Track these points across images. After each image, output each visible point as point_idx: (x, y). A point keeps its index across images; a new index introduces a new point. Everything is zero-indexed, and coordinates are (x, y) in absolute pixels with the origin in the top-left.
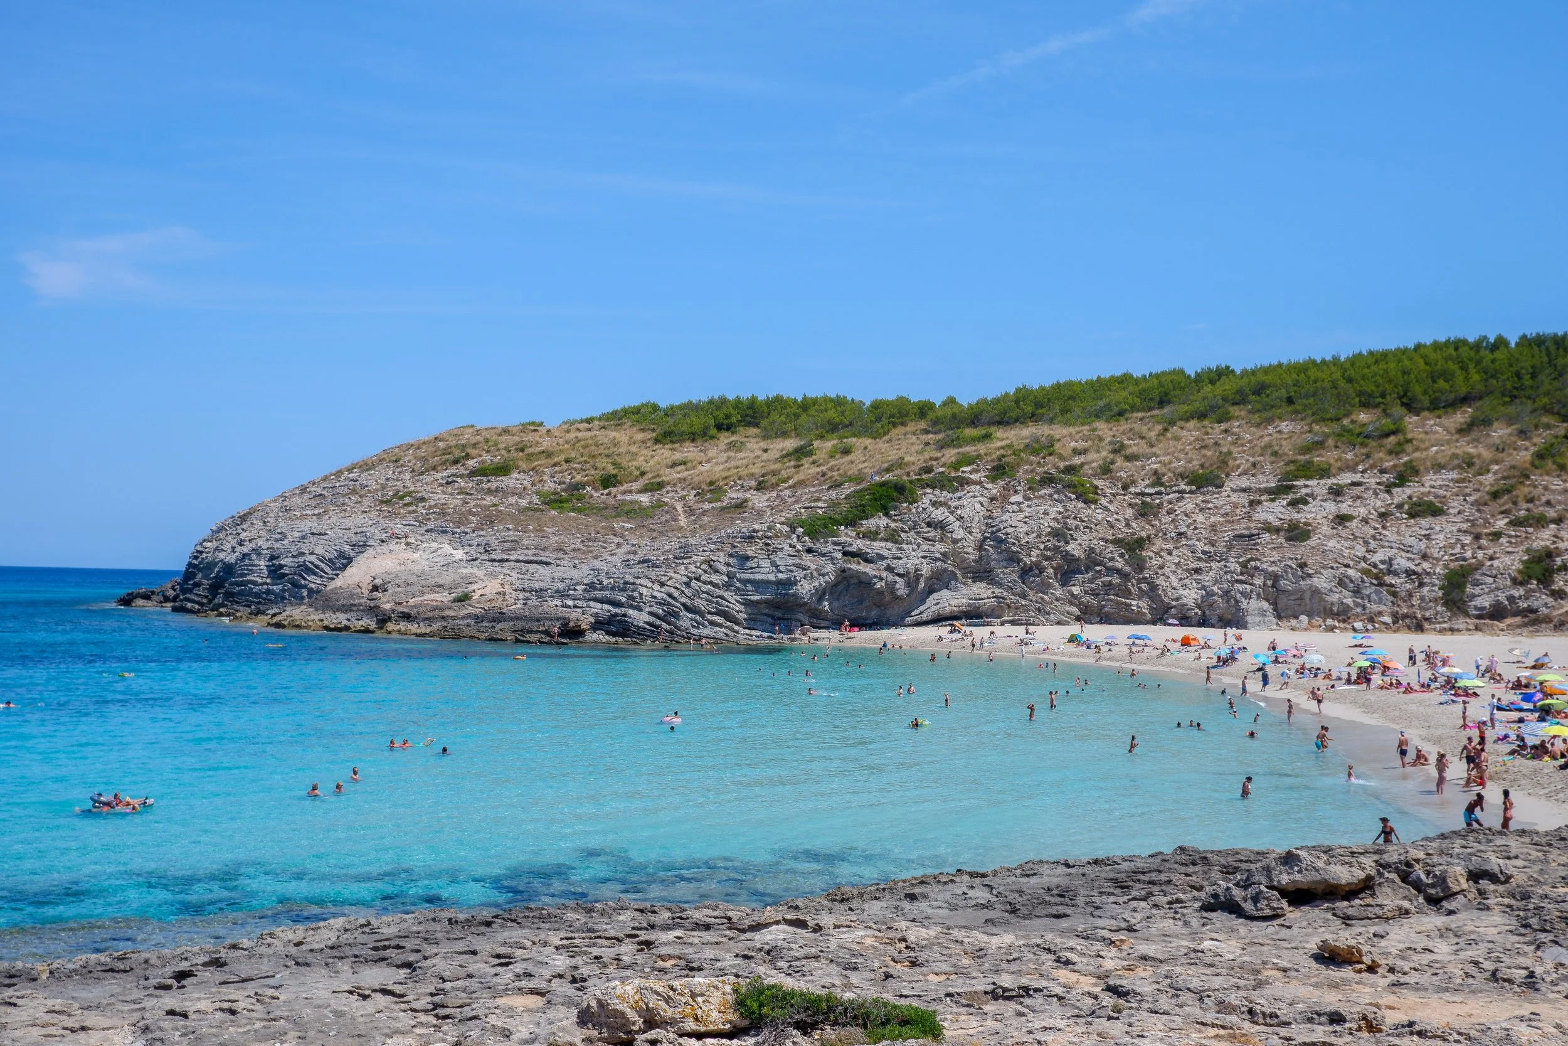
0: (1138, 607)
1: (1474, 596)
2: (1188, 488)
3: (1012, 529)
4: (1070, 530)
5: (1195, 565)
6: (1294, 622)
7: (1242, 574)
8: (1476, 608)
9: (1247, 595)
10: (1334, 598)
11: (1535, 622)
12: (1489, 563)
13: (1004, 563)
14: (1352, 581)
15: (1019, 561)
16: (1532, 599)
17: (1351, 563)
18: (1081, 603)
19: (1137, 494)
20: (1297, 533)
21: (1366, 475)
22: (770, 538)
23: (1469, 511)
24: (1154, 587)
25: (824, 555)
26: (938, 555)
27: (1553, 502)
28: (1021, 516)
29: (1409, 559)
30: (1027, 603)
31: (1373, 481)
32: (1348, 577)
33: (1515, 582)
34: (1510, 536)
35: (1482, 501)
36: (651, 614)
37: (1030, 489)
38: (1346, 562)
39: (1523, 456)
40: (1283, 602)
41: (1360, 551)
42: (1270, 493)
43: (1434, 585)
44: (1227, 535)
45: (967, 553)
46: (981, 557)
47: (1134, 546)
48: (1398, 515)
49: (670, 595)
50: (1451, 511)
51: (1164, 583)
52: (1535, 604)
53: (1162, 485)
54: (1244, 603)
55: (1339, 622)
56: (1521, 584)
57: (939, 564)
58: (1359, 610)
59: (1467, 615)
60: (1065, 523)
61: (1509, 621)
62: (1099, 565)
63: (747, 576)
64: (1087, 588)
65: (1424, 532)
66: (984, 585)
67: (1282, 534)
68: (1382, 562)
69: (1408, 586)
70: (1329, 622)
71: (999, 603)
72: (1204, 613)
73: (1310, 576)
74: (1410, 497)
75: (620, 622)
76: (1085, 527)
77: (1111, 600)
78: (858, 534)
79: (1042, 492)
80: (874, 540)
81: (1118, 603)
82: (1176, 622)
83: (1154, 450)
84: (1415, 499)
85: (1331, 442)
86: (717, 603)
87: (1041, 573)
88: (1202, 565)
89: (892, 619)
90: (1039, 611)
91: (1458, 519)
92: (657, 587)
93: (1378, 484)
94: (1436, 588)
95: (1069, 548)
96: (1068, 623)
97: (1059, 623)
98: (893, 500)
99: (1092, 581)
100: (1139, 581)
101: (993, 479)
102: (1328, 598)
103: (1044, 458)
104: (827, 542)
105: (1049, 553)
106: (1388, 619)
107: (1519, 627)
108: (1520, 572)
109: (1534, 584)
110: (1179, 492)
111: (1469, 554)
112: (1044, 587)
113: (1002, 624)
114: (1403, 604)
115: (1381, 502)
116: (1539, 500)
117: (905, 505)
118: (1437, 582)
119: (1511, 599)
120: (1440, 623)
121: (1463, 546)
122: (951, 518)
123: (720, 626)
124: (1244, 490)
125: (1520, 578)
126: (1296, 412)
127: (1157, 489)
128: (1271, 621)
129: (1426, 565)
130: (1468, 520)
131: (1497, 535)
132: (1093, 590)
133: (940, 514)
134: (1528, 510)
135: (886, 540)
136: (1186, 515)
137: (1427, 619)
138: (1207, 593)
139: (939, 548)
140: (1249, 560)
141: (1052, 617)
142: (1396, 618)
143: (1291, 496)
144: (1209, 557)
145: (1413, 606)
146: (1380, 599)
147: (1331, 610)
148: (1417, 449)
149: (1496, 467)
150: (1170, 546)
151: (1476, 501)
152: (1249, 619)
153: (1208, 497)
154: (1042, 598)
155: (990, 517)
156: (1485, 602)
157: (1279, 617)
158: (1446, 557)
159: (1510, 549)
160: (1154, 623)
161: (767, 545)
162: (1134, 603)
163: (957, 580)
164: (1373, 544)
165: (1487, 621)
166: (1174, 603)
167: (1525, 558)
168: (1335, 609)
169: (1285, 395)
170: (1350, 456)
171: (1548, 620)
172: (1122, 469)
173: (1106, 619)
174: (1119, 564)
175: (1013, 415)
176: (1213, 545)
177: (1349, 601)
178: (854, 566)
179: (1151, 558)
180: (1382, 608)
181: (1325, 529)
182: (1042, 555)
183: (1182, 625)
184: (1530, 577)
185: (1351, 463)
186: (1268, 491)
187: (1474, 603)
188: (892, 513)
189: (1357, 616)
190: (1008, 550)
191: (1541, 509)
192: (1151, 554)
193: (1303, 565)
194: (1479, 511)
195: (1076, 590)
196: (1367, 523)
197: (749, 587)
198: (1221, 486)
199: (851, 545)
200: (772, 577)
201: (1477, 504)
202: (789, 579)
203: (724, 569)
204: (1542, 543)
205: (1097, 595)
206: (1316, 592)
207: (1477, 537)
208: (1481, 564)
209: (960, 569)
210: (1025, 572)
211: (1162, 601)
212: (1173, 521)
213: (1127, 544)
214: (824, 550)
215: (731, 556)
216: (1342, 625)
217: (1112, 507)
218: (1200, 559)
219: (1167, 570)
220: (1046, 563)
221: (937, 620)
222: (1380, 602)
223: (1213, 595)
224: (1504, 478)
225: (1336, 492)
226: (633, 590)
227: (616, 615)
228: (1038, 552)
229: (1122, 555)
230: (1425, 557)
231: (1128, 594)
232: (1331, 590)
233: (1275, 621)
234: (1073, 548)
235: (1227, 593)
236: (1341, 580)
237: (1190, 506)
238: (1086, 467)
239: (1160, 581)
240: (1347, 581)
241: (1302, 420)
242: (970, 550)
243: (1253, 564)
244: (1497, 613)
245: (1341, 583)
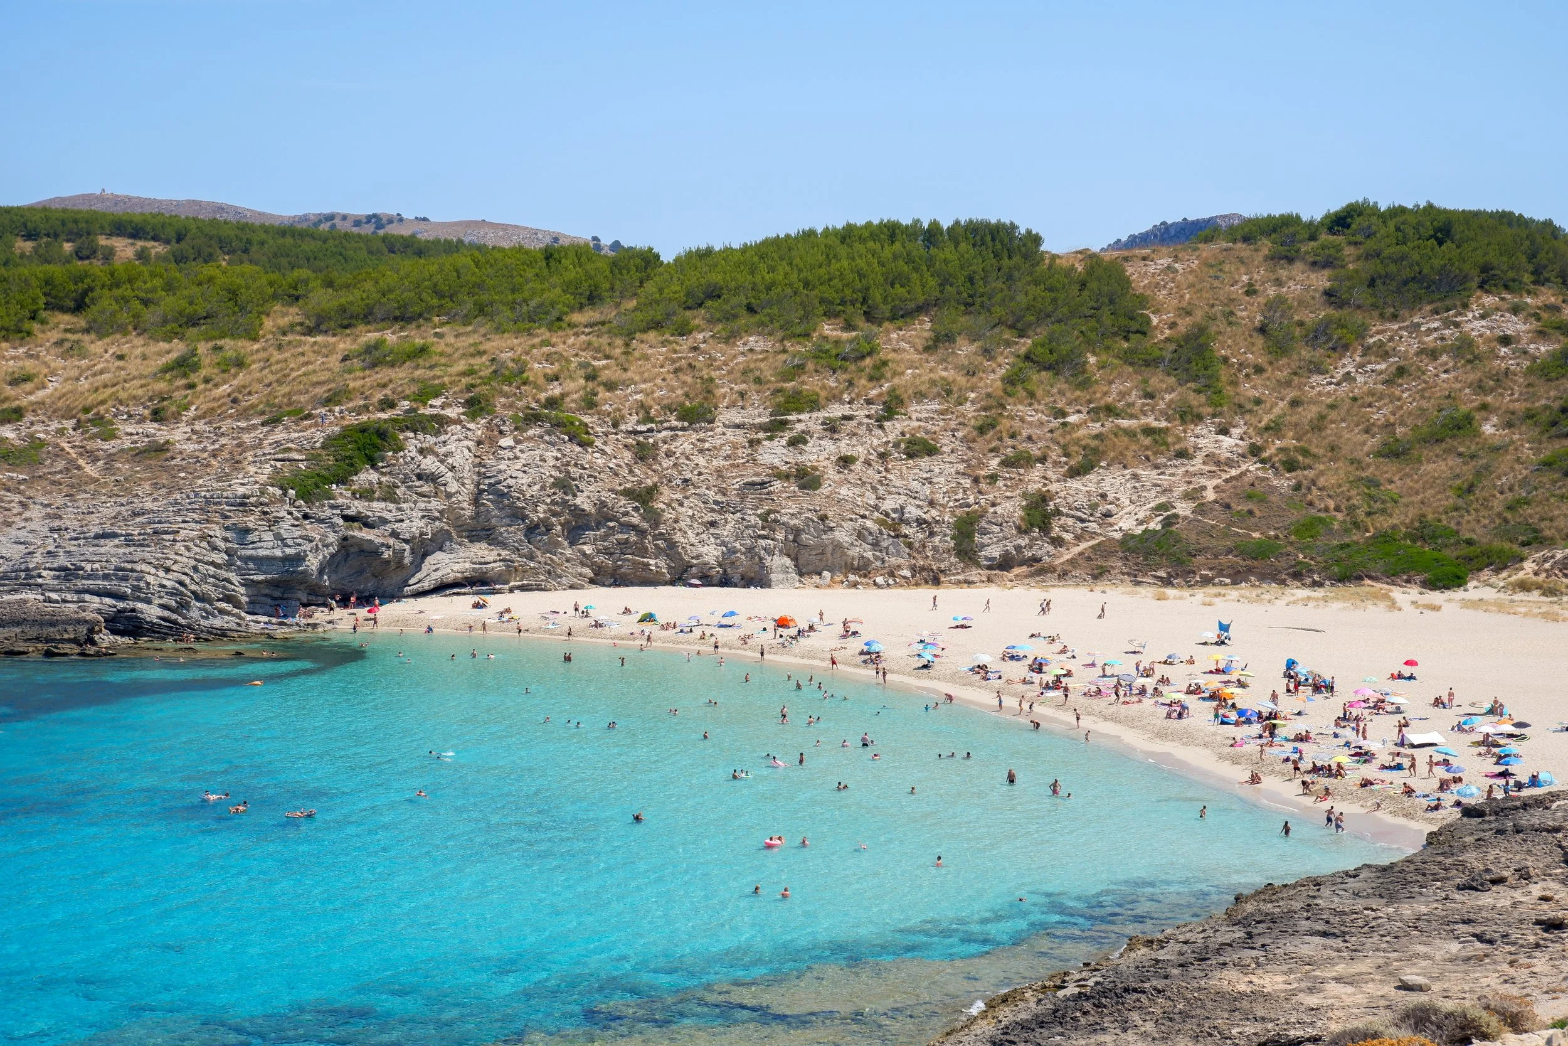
0: (657, 567)
1: (983, 546)
2: (679, 424)
3: (514, 481)
4: (574, 480)
5: (709, 517)
6: (816, 578)
7: (763, 528)
8: (986, 558)
9: (770, 552)
10: (854, 552)
11: (1042, 572)
12: (992, 510)
13: (507, 521)
14: (870, 533)
15: (524, 518)
16: (1035, 547)
17: (867, 513)
18: (594, 563)
19: (631, 432)
20: (807, 479)
21: (854, 406)
22: (266, 504)
23: (962, 449)
24: (672, 545)
25: (322, 521)
26: (437, 514)
27: (1034, 437)
28: (518, 466)
29: (918, 506)
30: (536, 565)
31: (862, 413)
32: (867, 529)
33: (1021, 531)
34: (1005, 479)
35: (970, 437)
36: (162, 606)
37: (516, 429)
38: (862, 512)
39: (993, 379)
40: (804, 556)
41: (871, 499)
42: (766, 431)
43: (945, 535)
44: (737, 483)
45: (463, 509)
46: (478, 514)
47: (643, 496)
48: (896, 455)
49: (181, 583)
50: (945, 449)
51: (682, 540)
52: (1039, 553)
53: (652, 420)
54: (768, 563)
55: (860, 576)
56: (1026, 532)
57: (437, 523)
58: (878, 563)
59: (979, 566)
60: (568, 472)
61: (1017, 571)
62: (611, 520)
63: (249, 553)
64: (600, 545)
65: (925, 475)
66: (484, 545)
67: (792, 480)
68: (895, 511)
69: (920, 536)
70: (852, 577)
71: (508, 567)
72: (725, 571)
73: (831, 529)
74: (903, 434)
75: (129, 618)
76: (590, 476)
77: (629, 560)
78: (354, 494)
79: (531, 433)
80: (371, 500)
81: (634, 562)
82: (697, 582)
83: (629, 374)
84: (908, 436)
85: (810, 366)
86: (224, 587)
87: (548, 530)
88: (716, 517)
89: (389, 590)
90: (549, 573)
91: (952, 458)
92: (161, 573)
93: (868, 416)
94: (948, 539)
95: (578, 501)
96: (582, 587)
97: (572, 587)
98: (379, 450)
99: (604, 538)
100: (655, 537)
101: (473, 417)
102: (849, 553)
103: (518, 388)
104: (323, 505)
105: (557, 508)
106: (906, 573)
107: (1026, 577)
108: (1022, 519)
109: (1036, 532)
110: (672, 429)
111: (971, 499)
112: (552, 547)
113: (511, 591)
114: (918, 556)
115: (876, 440)
116: (1020, 434)
117: (390, 454)
118: (949, 532)
119: (1018, 548)
120: (954, 575)
121: (965, 490)
122: (443, 469)
123: (228, 613)
124: (738, 426)
125: (1024, 527)
126: (762, 324)
127: (649, 426)
128: (793, 578)
129: (934, 513)
130: (963, 461)
131: (993, 478)
132: (606, 548)
133: (430, 464)
134: (1013, 447)
135: (384, 500)
136: (688, 458)
137: (942, 571)
138: (729, 550)
139: (436, 505)
140: (769, 512)
141: (564, 581)
142: (913, 569)
143: (788, 435)
144: (722, 508)
145: (927, 557)
146: (898, 551)
147: (852, 564)
148: (895, 374)
149: (973, 395)
150: (679, 496)
151: (965, 437)
152: (773, 576)
153: (702, 435)
154: (551, 559)
155: (480, 465)
156: (995, 552)
157: (801, 574)
158: (951, 504)
159: (1009, 494)
160: (672, 583)
161: (265, 513)
162: (652, 562)
163: (451, 539)
164: (881, 490)
165: (997, 572)
166: (694, 561)
167: (1024, 503)
168: (856, 563)
169: (745, 302)
170: (832, 383)
171: (1051, 569)
172: (606, 401)
173: (619, 580)
174: (636, 520)
175: (417, 309)
176: (724, 495)
177: (869, 555)
178: (356, 533)
179: (664, 511)
180: (900, 561)
181: (832, 473)
182: (550, 510)
183: (703, 585)
184: (1032, 525)
185: (836, 392)
186: (762, 427)
187: (983, 553)
188: (380, 464)
189: (877, 569)
190: (511, 506)
191: (1024, 445)
192: (661, 505)
193: (823, 518)
194: (969, 448)
195: (588, 549)
196: (870, 465)
197: (251, 565)
198: (712, 422)
199: (349, 508)
200: (278, 553)
201: (964, 439)
202: (298, 554)
203: (222, 545)
204: (1036, 487)
205: (611, 554)
206: (838, 546)
207: (976, 480)
208: (983, 513)
209: (455, 527)
210: (532, 530)
211: (682, 559)
212: (675, 465)
213: (639, 495)
214: (323, 516)
215: (227, 529)
216: (863, 580)
217: (608, 450)
218: (713, 510)
219: (682, 524)
220: (554, 519)
221: (441, 588)
222: (898, 554)
223: (735, 552)
224: (985, 409)
225: (832, 428)
226: (138, 579)
227: (124, 610)
228: (545, 507)
229: (636, 509)
230: (932, 504)
231: (644, 552)
232: (852, 544)
233: (797, 577)
234: (582, 501)
235: (750, 550)
236: (860, 532)
237: (687, 447)
238: (568, 399)
239: (678, 537)
240: (866, 533)
241: (770, 334)
242: (465, 505)
243: (772, 516)
244: (1005, 564)
245: (860, 536)
